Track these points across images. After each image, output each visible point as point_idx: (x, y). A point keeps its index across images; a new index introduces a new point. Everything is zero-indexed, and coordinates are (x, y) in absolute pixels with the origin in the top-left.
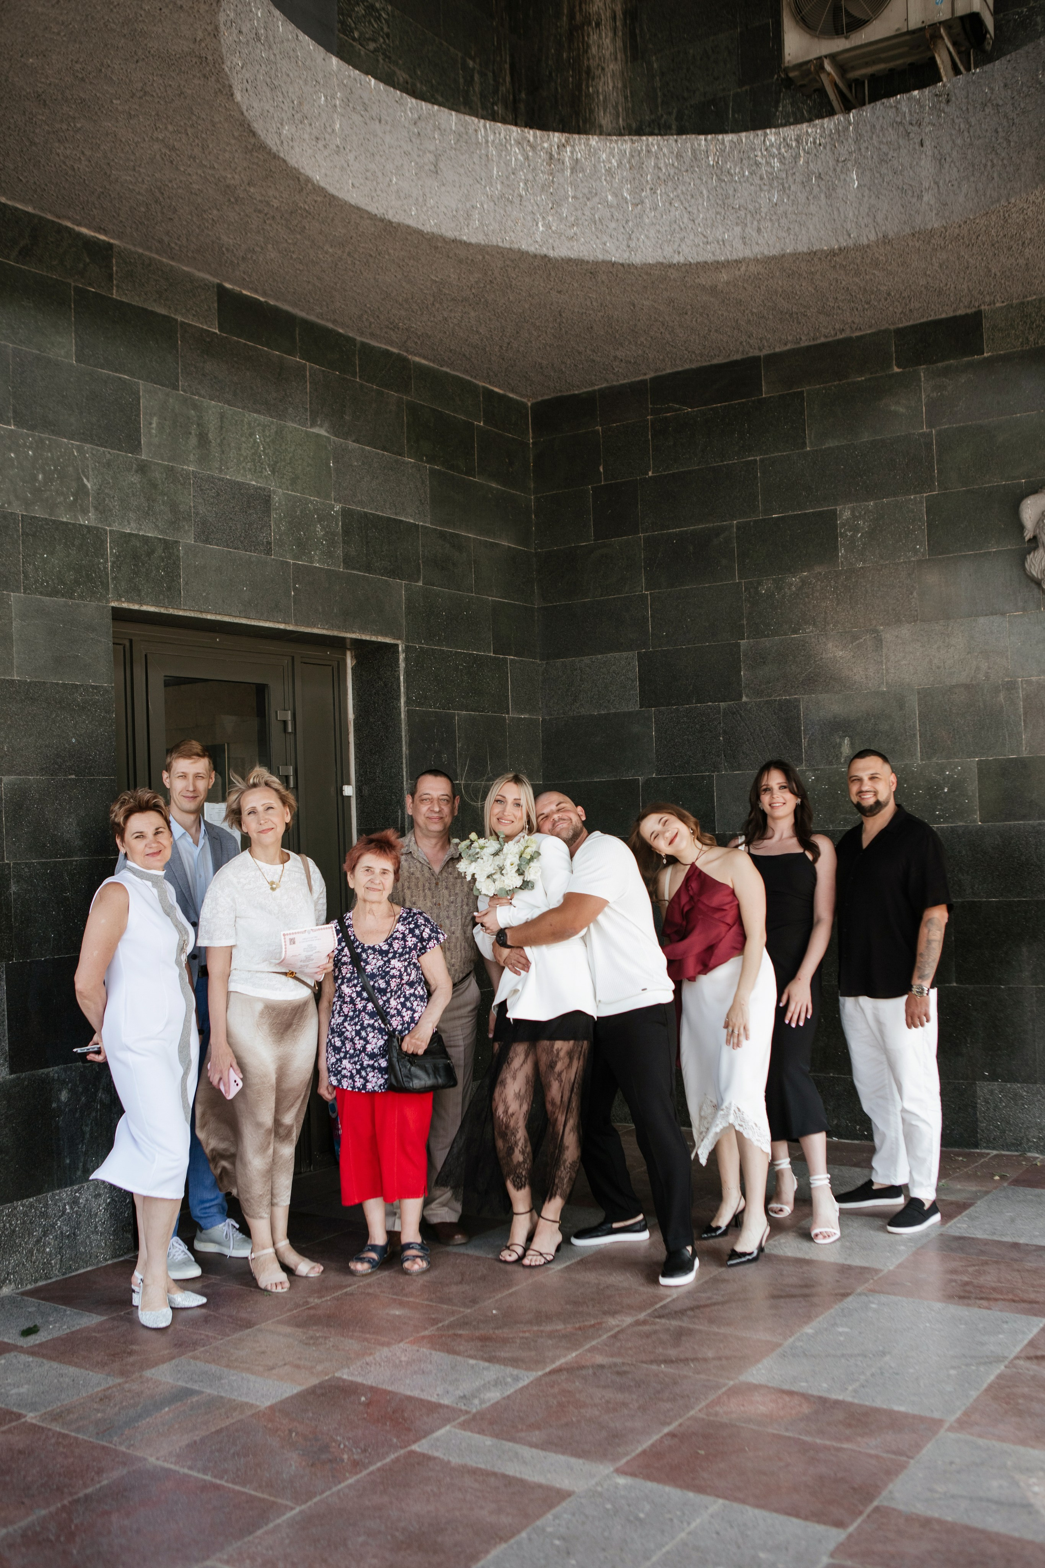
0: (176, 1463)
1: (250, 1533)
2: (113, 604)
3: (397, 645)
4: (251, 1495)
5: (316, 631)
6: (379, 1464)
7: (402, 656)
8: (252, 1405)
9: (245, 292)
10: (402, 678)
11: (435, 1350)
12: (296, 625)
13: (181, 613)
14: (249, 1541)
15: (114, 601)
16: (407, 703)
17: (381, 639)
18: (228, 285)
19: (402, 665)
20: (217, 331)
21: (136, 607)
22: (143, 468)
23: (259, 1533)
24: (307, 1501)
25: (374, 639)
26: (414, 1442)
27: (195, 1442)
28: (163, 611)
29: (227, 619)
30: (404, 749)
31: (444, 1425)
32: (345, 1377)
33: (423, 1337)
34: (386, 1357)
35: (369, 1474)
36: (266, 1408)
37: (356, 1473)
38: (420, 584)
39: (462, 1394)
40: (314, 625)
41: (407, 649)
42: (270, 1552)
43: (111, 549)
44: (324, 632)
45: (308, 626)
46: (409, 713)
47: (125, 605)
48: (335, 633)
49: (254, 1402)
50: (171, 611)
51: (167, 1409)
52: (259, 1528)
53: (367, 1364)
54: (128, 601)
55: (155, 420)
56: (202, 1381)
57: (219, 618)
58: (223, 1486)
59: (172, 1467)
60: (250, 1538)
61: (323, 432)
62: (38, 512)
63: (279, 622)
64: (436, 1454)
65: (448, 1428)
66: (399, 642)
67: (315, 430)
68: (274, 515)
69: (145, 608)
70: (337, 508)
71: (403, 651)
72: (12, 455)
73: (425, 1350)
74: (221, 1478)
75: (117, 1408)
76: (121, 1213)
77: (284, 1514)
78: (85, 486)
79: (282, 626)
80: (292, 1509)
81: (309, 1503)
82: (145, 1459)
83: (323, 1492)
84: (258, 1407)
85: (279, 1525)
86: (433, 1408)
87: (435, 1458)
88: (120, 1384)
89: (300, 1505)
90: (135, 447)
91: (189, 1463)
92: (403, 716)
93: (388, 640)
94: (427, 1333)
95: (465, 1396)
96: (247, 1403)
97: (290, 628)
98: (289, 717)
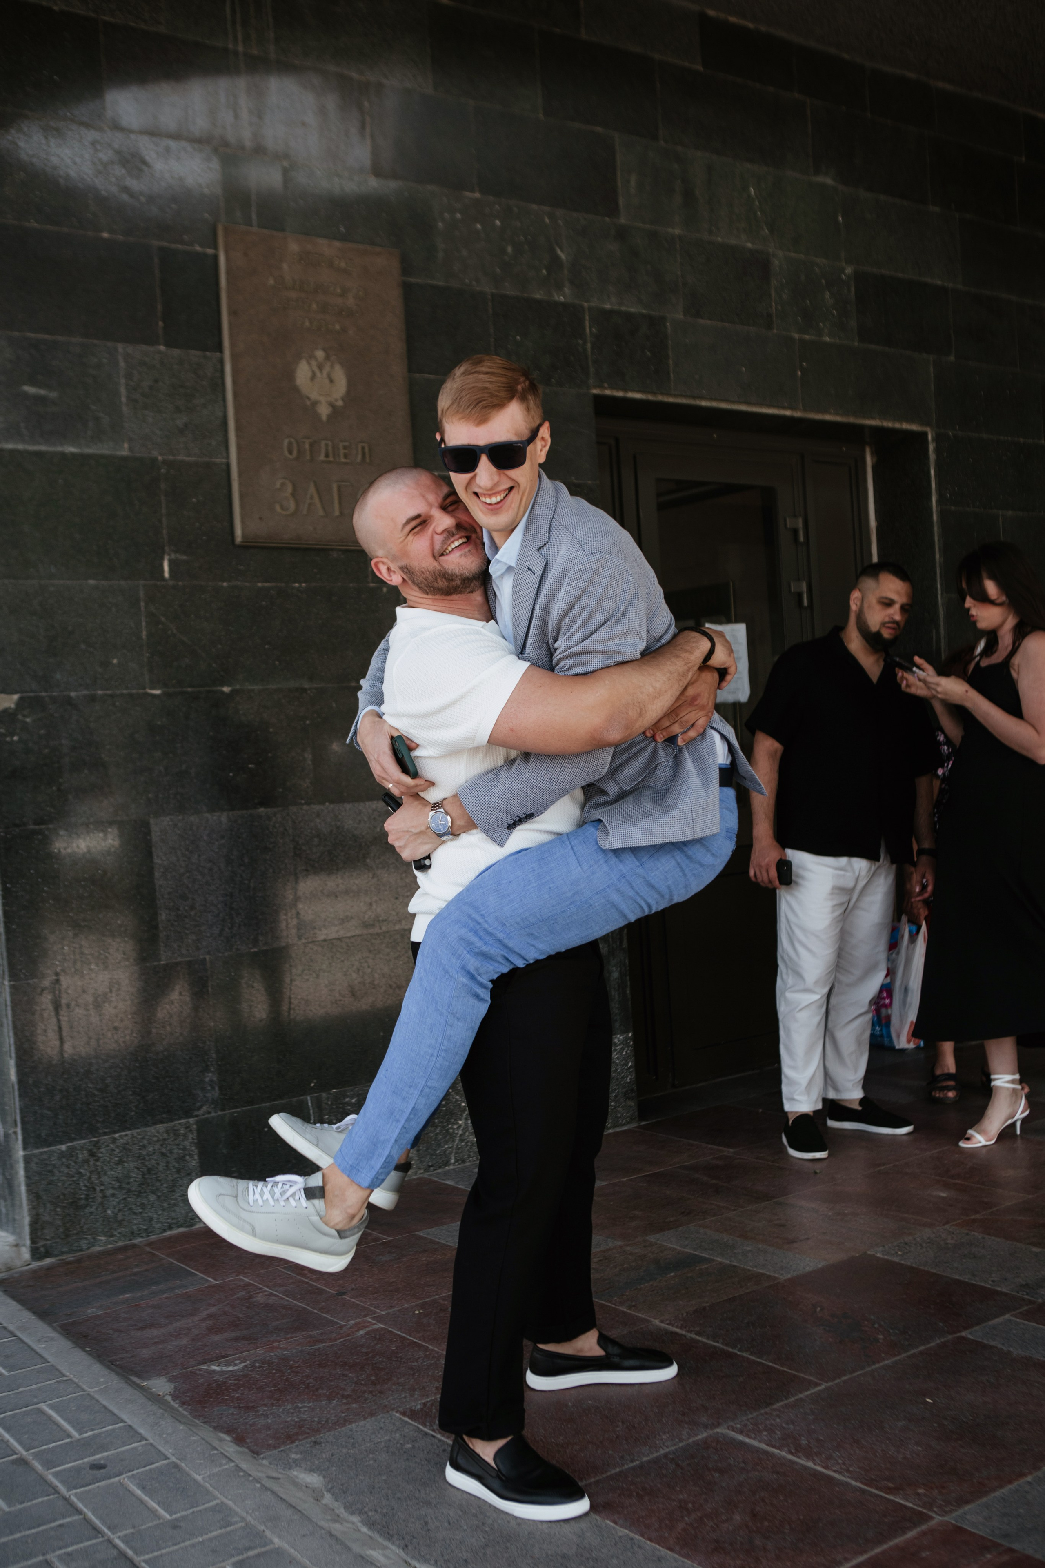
0: (681, 1328)
1: (768, 1405)
2: (595, 391)
3: (925, 434)
4: (768, 1366)
5: (828, 417)
6: (922, 1348)
7: (931, 447)
8: (769, 1277)
9: (732, 19)
10: (932, 472)
11: (989, 1234)
12: (805, 410)
13: (671, 400)
14: (766, 1413)
15: (595, 387)
16: (939, 502)
17: (905, 426)
18: (711, 13)
19: (932, 456)
20: (700, 68)
21: (620, 394)
22: (622, 234)
23: (778, 1405)
24: (834, 1379)
25: (897, 425)
26: (965, 1328)
27: (704, 1309)
28: (650, 397)
29: (724, 405)
30: (937, 556)
31: (1003, 1314)
32: (879, 1255)
33: (974, 1221)
34: (929, 1238)
35: (909, 1357)
36: (786, 1281)
37: (895, 1355)
38: (952, 358)
39: (1024, 1283)
40: (826, 411)
41: (938, 439)
42: (792, 1426)
43: (590, 328)
44: (838, 419)
45: (818, 411)
46: (942, 514)
47: (608, 392)
48: (852, 420)
49: (771, 1274)
50: (660, 398)
51: (672, 1274)
52: (778, 1402)
53: (906, 1244)
54: (611, 387)
55: (633, 179)
56: (712, 1250)
57: (714, 404)
58: (736, 1354)
59: (678, 1330)
60: (767, 1410)
61: (829, 181)
62: (509, 289)
63: (784, 408)
64: (992, 1343)
65: (1007, 1316)
66: (928, 430)
67: (820, 179)
68: (774, 282)
69: (631, 395)
70: (849, 270)
71: (933, 440)
72: (479, 226)
73: (976, 1234)
74: (734, 1347)
75: (617, 1269)
76: (623, 1078)
77: (808, 1389)
78: (558, 258)
79: (788, 413)
80: (817, 1385)
81: (837, 1381)
82: (650, 1321)
83: (854, 1371)
84: (776, 1278)
85: (801, 1399)
86: (988, 1294)
87: (992, 1347)
88: (621, 1247)
89: (827, 1382)
90: (613, 211)
91: (697, 1329)
92: (935, 517)
93: (914, 427)
94: (978, 1216)
95: (1027, 1285)
96: (763, 1274)
97: (798, 414)
98: (800, 523)
